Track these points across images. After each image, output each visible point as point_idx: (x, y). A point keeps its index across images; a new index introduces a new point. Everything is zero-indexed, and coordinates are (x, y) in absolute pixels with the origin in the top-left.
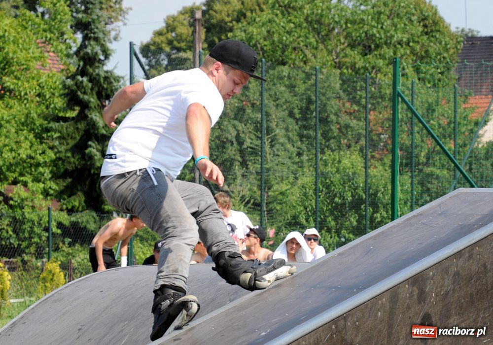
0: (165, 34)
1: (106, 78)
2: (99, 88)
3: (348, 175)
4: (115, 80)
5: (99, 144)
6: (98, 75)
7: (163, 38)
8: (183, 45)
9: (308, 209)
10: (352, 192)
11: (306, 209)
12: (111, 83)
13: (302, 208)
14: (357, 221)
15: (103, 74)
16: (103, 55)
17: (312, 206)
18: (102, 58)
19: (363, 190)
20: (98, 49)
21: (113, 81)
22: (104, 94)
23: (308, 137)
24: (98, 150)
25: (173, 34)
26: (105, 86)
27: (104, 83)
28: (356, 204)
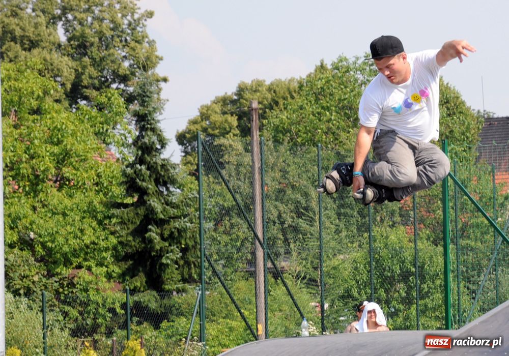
0: (200, 122)
1: (163, 166)
2: (156, 176)
3: (395, 250)
4: (171, 167)
5: (158, 228)
6: (156, 163)
7: (198, 126)
8: (217, 132)
9: (360, 283)
10: (400, 266)
11: (357, 282)
12: (168, 170)
13: (354, 282)
14: (405, 292)
15: (160, 162)
16: (159, 144)
17: (363, 280)
18: (159, 147)
19: (410, 262)
20: (154, 139)
21: (169, 168)
22: (161, 180)
23: (346, 215)
24: (157, 234)
25: (207, 122)
26: (162, 173)
27: (161, 170)
28: (405, 276)
